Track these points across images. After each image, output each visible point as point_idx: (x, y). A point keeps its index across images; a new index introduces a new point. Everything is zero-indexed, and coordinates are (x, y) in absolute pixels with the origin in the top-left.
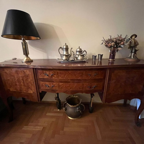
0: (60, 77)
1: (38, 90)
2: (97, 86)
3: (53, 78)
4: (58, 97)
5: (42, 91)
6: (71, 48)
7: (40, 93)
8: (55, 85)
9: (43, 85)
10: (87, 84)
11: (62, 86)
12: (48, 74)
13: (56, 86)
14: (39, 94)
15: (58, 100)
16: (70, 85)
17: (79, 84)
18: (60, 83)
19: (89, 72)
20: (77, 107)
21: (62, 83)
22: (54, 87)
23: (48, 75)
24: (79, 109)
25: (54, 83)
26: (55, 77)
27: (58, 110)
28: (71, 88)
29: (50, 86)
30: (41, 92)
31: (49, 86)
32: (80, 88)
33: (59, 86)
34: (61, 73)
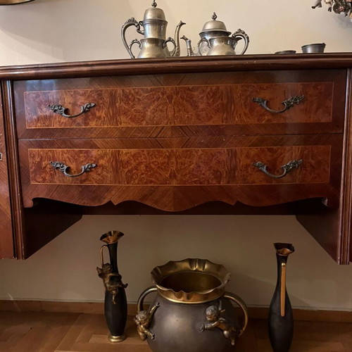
0: (123, 118)
1: (17, 195)
2: (303, 166)
3: (93, 124)
4: (113, 265)
5: (35, 200)
6: (178, 23)
7: (26, 211)
8: (101, 162)
9: (43, 164)
10: (253, 151)
11: (134, 164)
12: (69, 107)
13: (103, 167)
14: (19, 212)
15: (112, 278)
16: (169, 158)
17: (214, 150)
18: (125, 151)
19: (261, 89)
20: (207, 304)
21: (133, 151)
22: (93, 175)
23: (67, 111)
24: (217, 316)
25: (94, 152)
26: (99, 118)
27: (114, 339)
28: (173, 176)
29: (73, 166)
30: (29, 203)
31: (68, 170)
32: (218, 176)
33: (118, 164)
34: (127, 96)
